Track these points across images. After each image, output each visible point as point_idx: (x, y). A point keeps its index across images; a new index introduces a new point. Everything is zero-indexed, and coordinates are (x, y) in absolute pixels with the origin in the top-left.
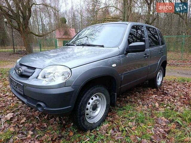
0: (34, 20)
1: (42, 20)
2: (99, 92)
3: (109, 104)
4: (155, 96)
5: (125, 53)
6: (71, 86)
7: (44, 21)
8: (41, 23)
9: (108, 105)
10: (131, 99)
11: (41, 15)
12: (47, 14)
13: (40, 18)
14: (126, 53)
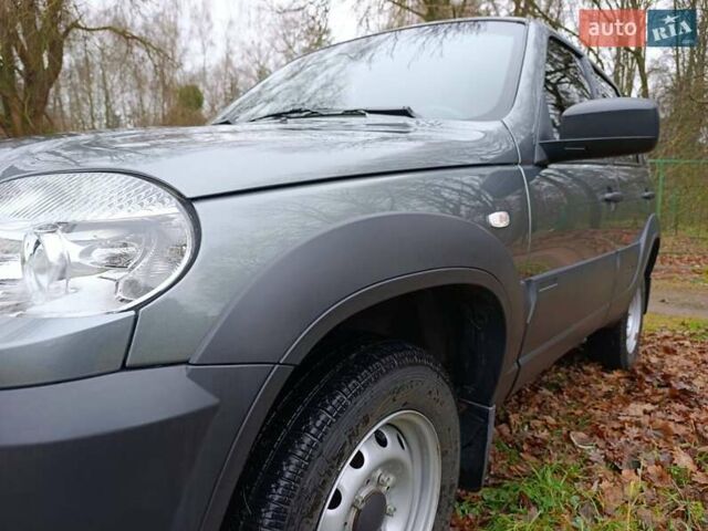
0: (76, 96)
1: (107, 98)
2: (405, 406)
3: (456, 481)
4: (645, 412)
5: (537, 159)
6: (186, 362)
7: (118, 101)
8: (103, 110)
9: (452, 486)
10: (530, 429)
11: (105, 84)
12: (129, 79)
13: (101, 91)
14: (545, 157)
